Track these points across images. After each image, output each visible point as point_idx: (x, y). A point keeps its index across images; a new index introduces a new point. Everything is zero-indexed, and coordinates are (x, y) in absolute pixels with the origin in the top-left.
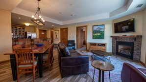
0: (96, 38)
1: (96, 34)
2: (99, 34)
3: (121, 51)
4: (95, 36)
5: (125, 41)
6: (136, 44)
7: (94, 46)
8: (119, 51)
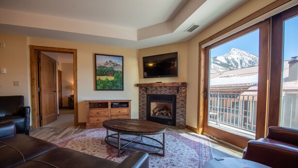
0: (103, 89)
1: (103, 78)
2: (111, 78)
3: (155, 114)
4: (103, 82)
5: (163, 93)
6: (179, 98)
7: (102, 111)
8: (152, 113)
